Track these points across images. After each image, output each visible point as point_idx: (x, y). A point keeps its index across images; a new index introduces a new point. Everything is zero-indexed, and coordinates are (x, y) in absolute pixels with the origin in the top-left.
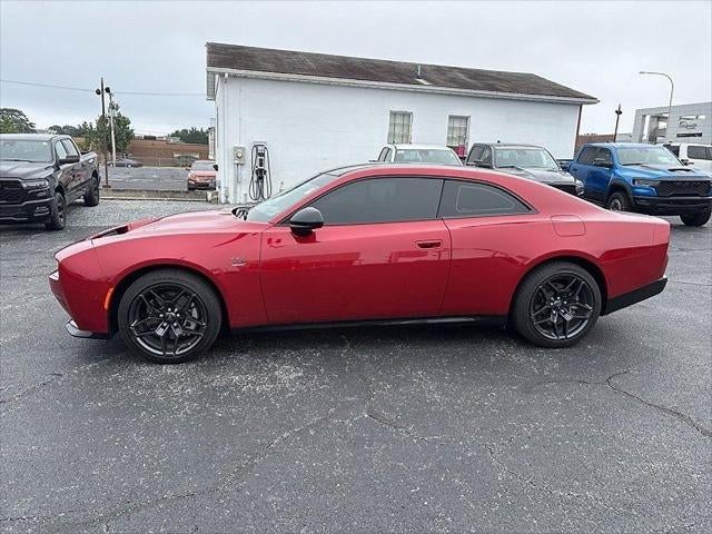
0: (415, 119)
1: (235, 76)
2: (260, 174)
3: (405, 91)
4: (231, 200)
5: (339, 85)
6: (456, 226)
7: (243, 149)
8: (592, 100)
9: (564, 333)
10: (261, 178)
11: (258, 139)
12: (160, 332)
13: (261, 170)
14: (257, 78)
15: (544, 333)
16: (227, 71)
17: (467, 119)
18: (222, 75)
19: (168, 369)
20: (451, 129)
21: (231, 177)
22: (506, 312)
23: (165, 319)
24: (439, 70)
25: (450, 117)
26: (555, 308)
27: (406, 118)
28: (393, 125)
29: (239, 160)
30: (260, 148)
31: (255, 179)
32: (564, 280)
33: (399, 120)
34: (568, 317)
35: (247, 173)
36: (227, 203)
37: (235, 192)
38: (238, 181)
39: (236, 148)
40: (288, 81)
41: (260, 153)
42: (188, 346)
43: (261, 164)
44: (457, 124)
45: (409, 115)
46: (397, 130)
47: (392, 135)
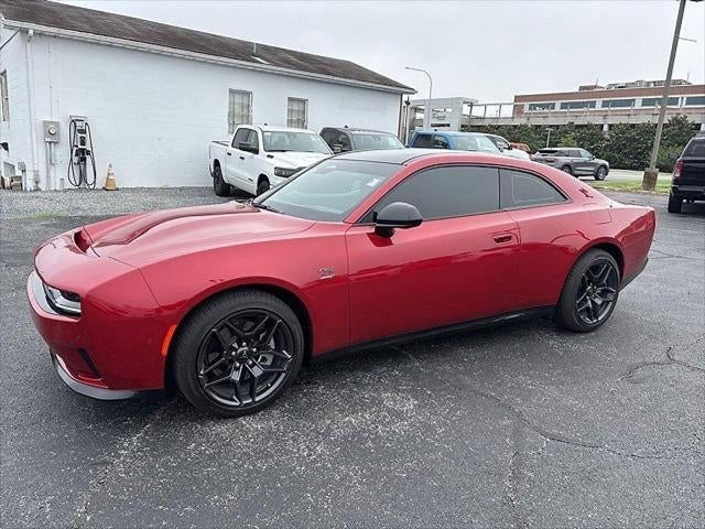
0: (255, 99)
1: (41, 34)
2: (82, 155)
3: (244, 69)
4: (42, 186)
5: (172, 56)
7: (57, 124)
9: (596, 317)
10: (84, 159)
11: (77, 113)
12: (236, 376)
13: (83, 150)
14: (70, 39)
15: (583, 319)
16: (32, 27)
17: (304, 102)
18: (25, 31)
20: (290, 111)
21: (43, 159)
22: (556, 303)
25: (289, 99)
27: (245, 97)
28: (232, 103)
29: (51, 138)
30: (78, 123)
31: (75, 160)
33: (238, 99)
35: (63, 153)
36: (37, 190)
37: (48, 177)
38: (51, 162)
39: (45, 122)
41: (80, 129)
42: (268, 388)
43: (83, 143)
44: (296, 107)
45: (248, 94)
46: (238, 110)
47: (232, 115)
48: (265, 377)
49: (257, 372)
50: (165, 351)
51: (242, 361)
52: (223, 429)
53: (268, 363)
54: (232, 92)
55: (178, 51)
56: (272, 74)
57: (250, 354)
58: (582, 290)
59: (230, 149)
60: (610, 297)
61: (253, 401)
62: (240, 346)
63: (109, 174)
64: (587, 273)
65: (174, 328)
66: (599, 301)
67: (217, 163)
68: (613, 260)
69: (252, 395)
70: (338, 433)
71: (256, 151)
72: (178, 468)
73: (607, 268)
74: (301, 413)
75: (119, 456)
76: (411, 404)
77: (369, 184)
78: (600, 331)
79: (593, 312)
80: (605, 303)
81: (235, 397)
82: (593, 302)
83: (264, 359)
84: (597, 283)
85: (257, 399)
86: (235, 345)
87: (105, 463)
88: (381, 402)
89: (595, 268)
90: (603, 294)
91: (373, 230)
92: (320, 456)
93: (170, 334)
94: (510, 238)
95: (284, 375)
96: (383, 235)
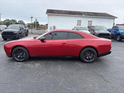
1: (50, 15)
6: (69, 40)
7: (51, 27)
8: (116, 18)
9: (90, 60)
11: (54, 25)
12: (19, 57)
15: (85, 60)
17: (92, 21)
18: (48, 14)
19: (19, 63)
22: (78, 56)
23: (20, 55)
24: (87, 13)
25: (88, 21)
26: (88, 56)
30: (54, 27)
32: (89, 51)
34: (90, 58)
40: (59, 15)
45: (81, 21)
46: (79, 23)
50: (10, 52)
54: (78, 20)
55: (69, 15)
58: (85, 55)
80: (92, 58)
94: (66, 43)
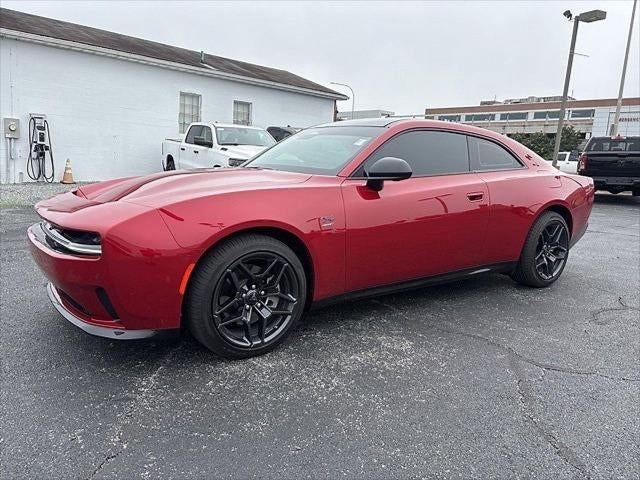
0: (204, 101)
1: (3, 37)
2: (41, 150)
3: (194, 74)
4: (2, 180)
5: (127, 61)
7: (17, 121)
8: (344, 98)
9: (551, 273)
10: (43, 154)
11: (37, 111)
13: (42, 146)
14: (31, 42)
15: (540, 274)
17: (248, 105)
20: (236, 113)
21: (3, 154)
22: (518, 259)
25: (235, 102)
27: (195, 100)
28: (183, 106)
29: (12, 134)
30: (37, 121)
31: (34, 155)
32: (553, 227)
33: (188, 101)
35: (23, 148)
37: (8, 171)
38: (10, 157)
39: (5, 119)
41: (39, 126)
42: (275, 330)
43: (42, 139)
44: (240, 109)
45: (198, 97)
46: (187, 111)
47: (182, 115)
48: (273, 318)
49: (266, 314)
50: (182, 290)
51: (252, 303)
52: (237, 368)
53: (275, 306)
54: (183, 95)
55: (133, 56)
56: (220, 79)
57: (258, 295)
58: (539, 248)
59: (184, 144)
60: (562, 255)
61: (263, 342)
62: (250, 288)
63: (66, 169)
64: (544, 232)
65: (192, 266)
66: (553, 259)
67: (170, 159)
68: (563, 221)
69: (261, 336)
70: (348, 369)
71: (210, 145)
72: (203, 401)
73: (560, 228)
74: (307, 354)
75: (140, 393)
76: (407, 345)
77: (356, 144)
78: (554, 286)
79: (548, 268)
80: (558, 261)
81: (245, 338)
82: (548, 260)
83: (270, 303)
84: (551, 242)
85: (266, 340)
86: (245, 288)
87: (128, 399)
88: (379, 344)
89: (550, 228)
90: (555, 252)
91: (364, 183)
92: (336, 387)
93: (188, 273)
94: (481, 196)
95: (289, 317)
96: (372, 188)
